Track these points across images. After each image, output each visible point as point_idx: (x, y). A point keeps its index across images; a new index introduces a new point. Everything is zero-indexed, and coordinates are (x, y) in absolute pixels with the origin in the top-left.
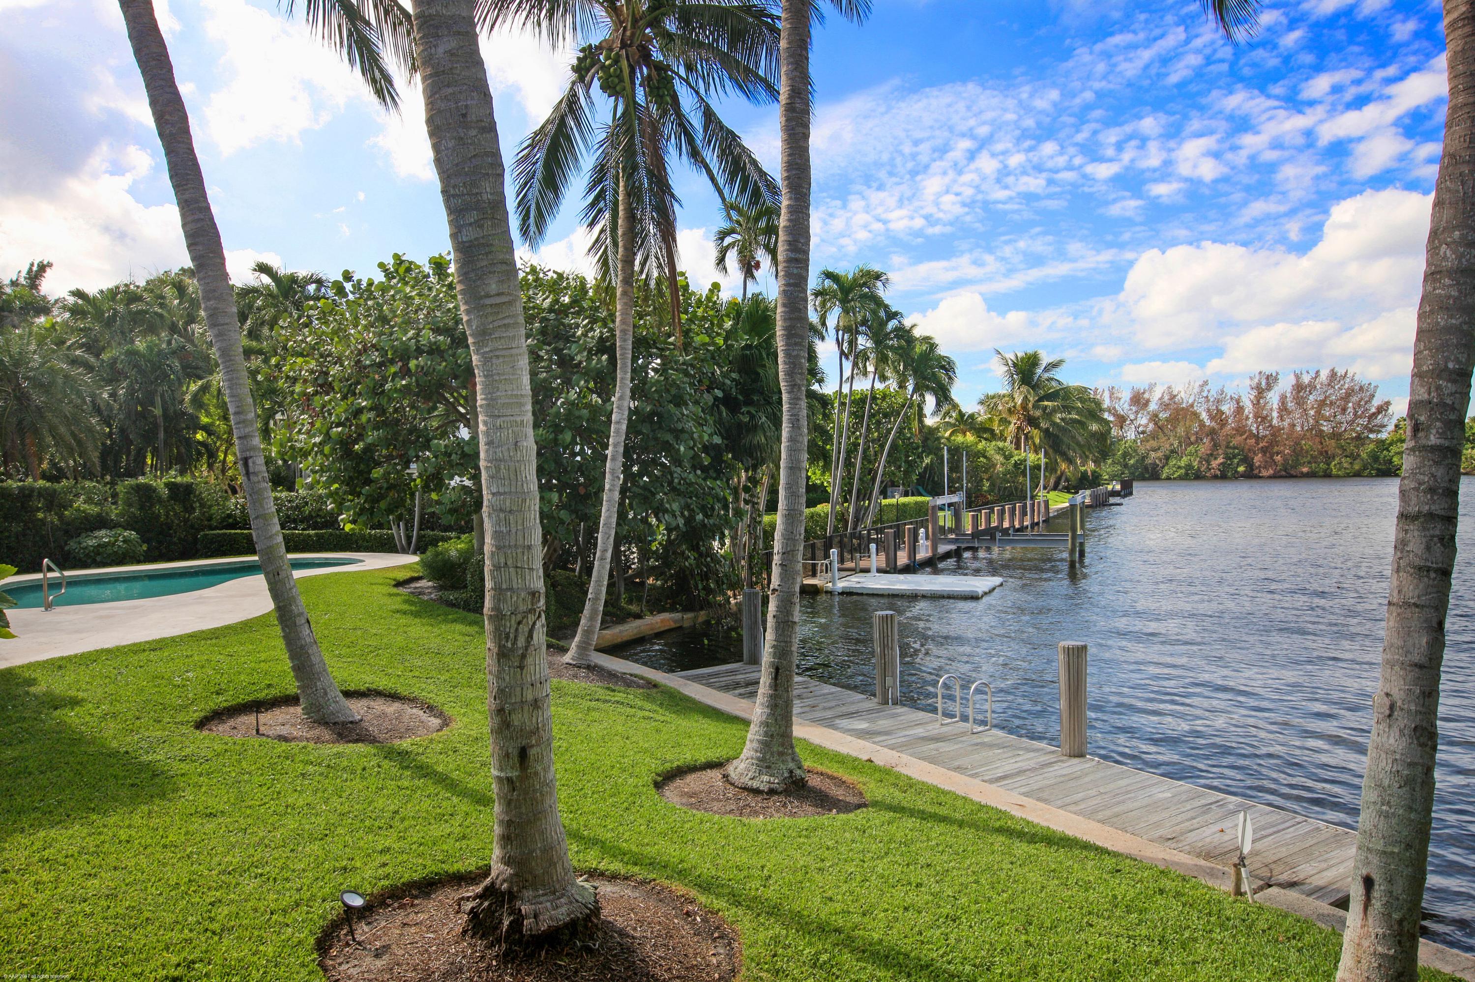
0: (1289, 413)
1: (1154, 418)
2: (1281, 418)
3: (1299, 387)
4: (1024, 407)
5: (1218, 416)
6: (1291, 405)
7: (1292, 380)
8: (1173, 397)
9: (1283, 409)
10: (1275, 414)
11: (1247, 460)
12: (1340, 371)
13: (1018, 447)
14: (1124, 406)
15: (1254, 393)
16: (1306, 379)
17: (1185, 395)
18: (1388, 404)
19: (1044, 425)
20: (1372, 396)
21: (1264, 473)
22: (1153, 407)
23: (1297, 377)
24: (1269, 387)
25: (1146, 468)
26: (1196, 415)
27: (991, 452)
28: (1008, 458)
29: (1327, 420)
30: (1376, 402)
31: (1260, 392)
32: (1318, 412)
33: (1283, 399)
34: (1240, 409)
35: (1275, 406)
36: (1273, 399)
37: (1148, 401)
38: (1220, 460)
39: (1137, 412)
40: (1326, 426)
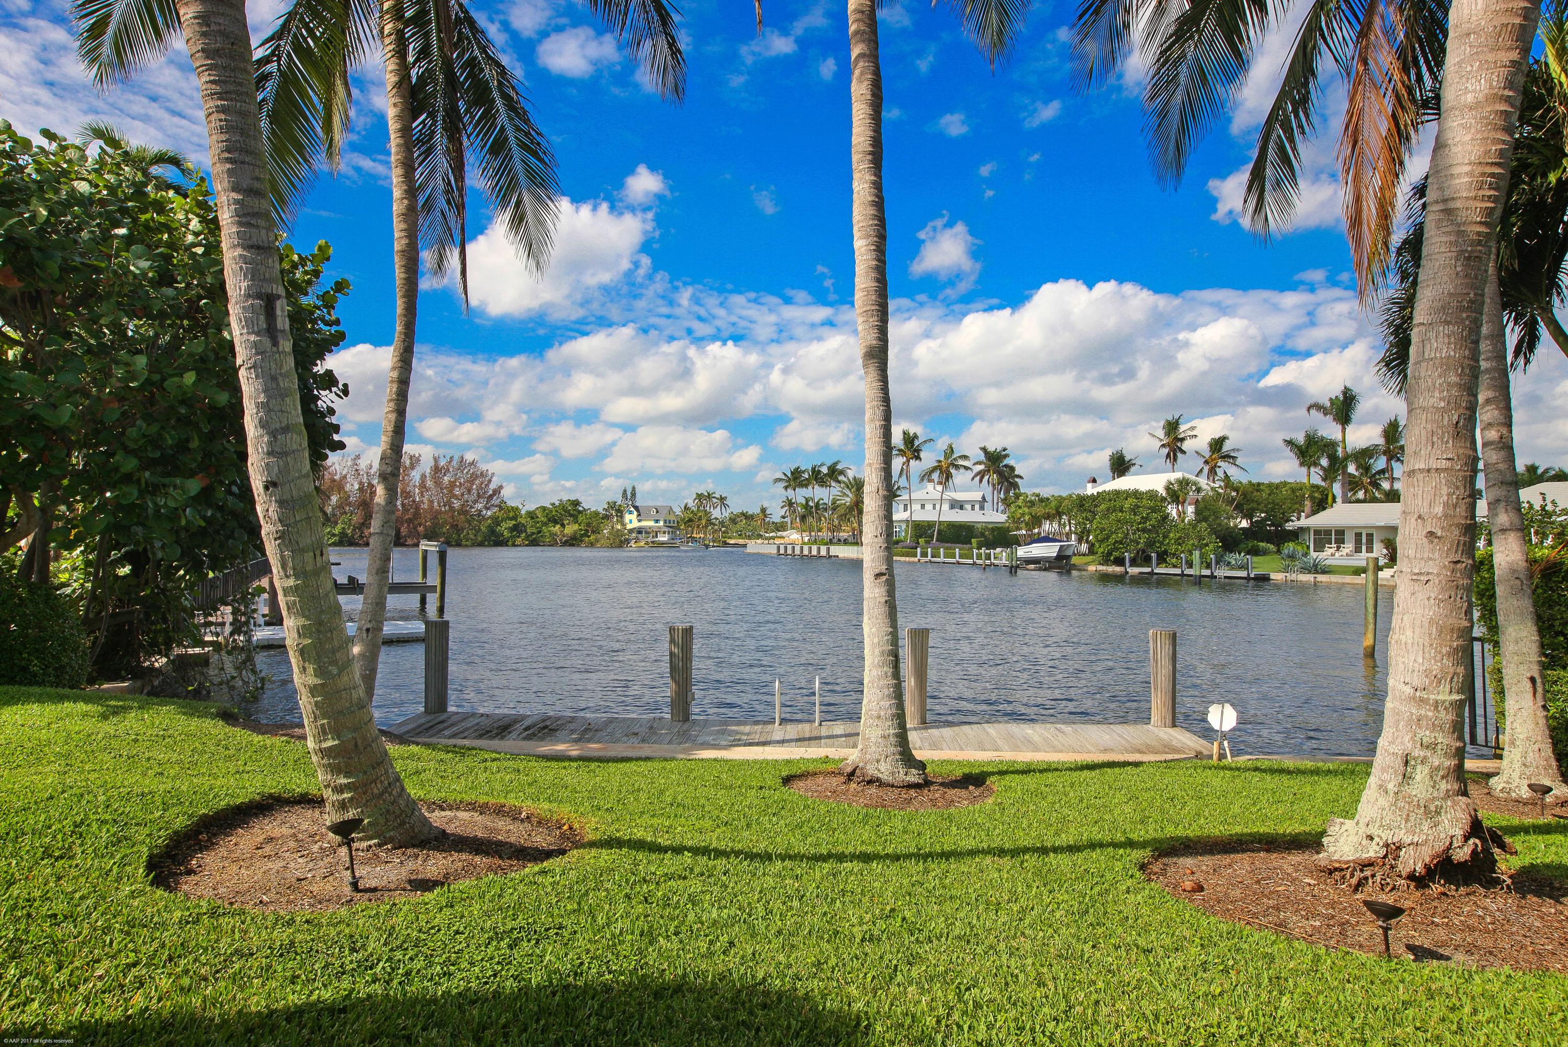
0: (427, 490)
2: (422, 494)
3: (437, 468)
6: (429, 483)
7: (432, 463)
9: (423, 486)
12: (467, 458)
16: (442, 461)
18: (501, 487)
20: (490, 481)
23: (436, 460)
24: (412, 467)
29: (457, 498)
30: (493, 486)
32: (451, 491)
33: (423, 476)
40: (457, 504)
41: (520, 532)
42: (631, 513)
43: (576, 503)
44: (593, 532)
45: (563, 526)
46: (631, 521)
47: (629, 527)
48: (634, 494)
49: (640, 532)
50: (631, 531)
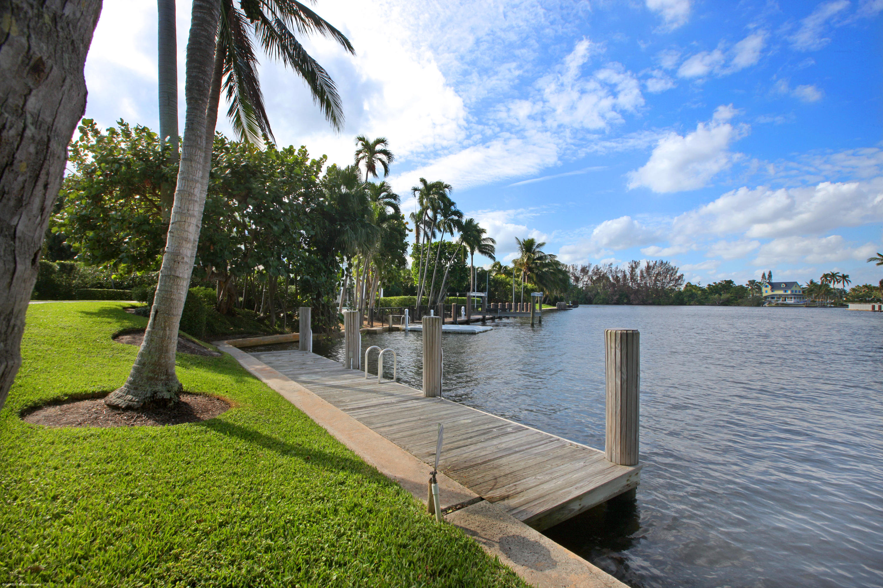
0: (645, 278)
1: (591, 279)
2: (641, 280)
3: (648, 268)
4: (527, 263)
5: (617, 279)
6: (645, 275)
7: (646, 265)
8: (598, 270)
9: (642, 276)
10: (639, 278)
11: (627, 297)
12: (665, 262)
13: (524, 281)
14: (578, 273)
15: (631, 269)
16: (651, 264)
17: (604, 270)
18: (682, 275)
19: (536, 271)
20: (676, 272)
21: (634, 303)
22: (590, 273)
23: (648, 263)
24: (636, 267)
25: (587, 300)
26: (608, 278)
27: (512, 282)
28: (519, 285)
29: (659, 281)
30: (678, 274)
31: (633, 269)
32: (656, 278)
33: (642, 272)
34: (625, 276)
35: (639, 275)
36: (638, 272)
37: (588, 271)
38: (617, 297)
39: (583, 276)
40: (659, 284)
41: (693, 298)
42: (766, 286)
43: (730, 282)
44: (740, 298)
45: (721, 295)
46: (766, 292)
47: (764, 295)
48: (770, 276)
49: (773, 298)
50: (766, 297)
